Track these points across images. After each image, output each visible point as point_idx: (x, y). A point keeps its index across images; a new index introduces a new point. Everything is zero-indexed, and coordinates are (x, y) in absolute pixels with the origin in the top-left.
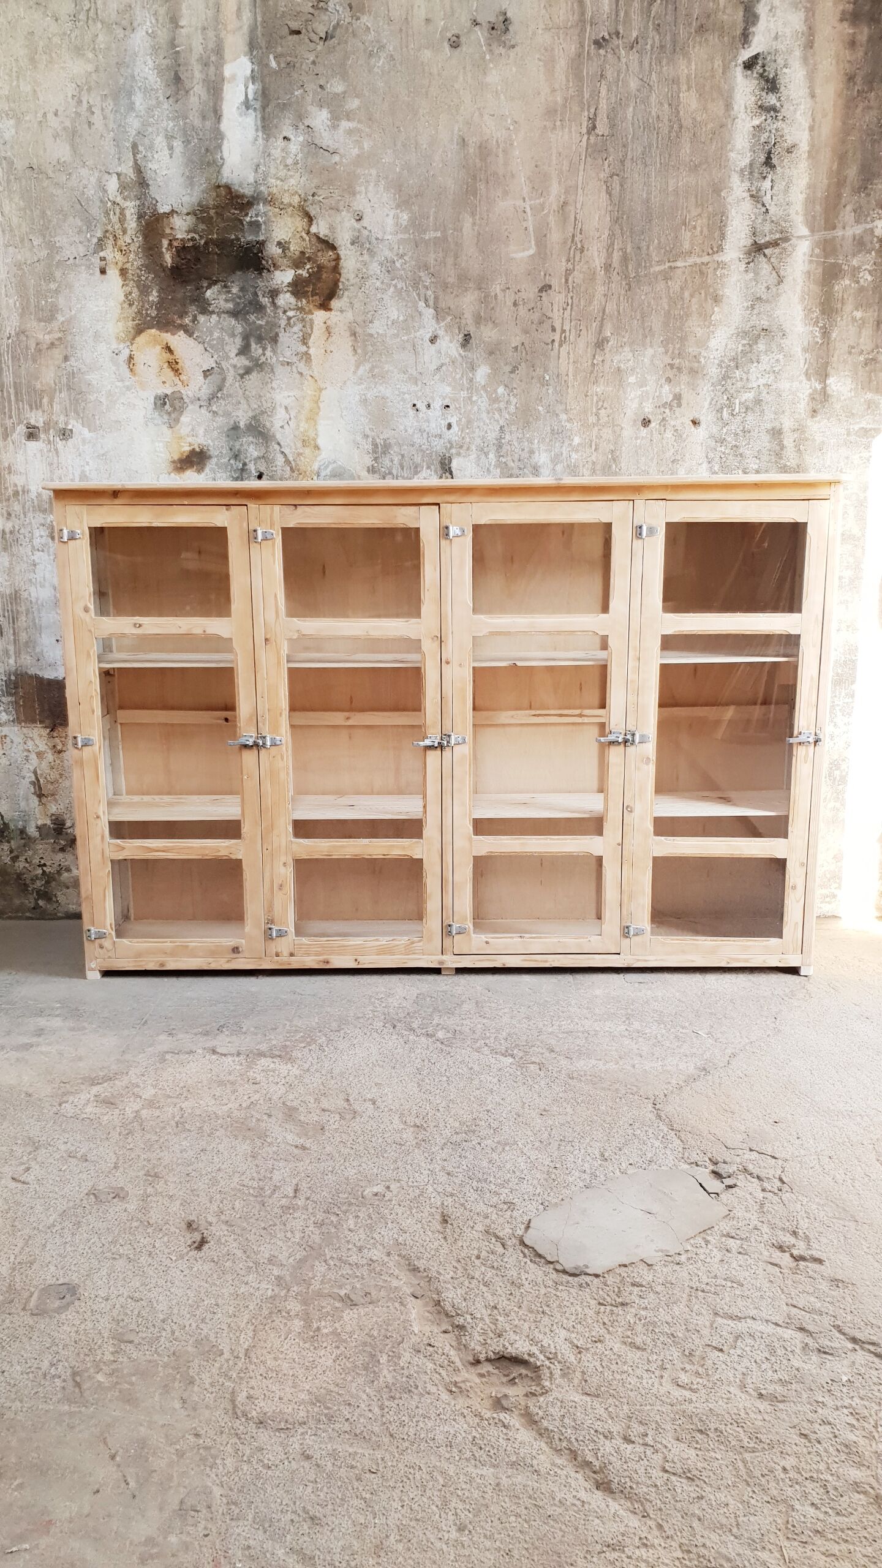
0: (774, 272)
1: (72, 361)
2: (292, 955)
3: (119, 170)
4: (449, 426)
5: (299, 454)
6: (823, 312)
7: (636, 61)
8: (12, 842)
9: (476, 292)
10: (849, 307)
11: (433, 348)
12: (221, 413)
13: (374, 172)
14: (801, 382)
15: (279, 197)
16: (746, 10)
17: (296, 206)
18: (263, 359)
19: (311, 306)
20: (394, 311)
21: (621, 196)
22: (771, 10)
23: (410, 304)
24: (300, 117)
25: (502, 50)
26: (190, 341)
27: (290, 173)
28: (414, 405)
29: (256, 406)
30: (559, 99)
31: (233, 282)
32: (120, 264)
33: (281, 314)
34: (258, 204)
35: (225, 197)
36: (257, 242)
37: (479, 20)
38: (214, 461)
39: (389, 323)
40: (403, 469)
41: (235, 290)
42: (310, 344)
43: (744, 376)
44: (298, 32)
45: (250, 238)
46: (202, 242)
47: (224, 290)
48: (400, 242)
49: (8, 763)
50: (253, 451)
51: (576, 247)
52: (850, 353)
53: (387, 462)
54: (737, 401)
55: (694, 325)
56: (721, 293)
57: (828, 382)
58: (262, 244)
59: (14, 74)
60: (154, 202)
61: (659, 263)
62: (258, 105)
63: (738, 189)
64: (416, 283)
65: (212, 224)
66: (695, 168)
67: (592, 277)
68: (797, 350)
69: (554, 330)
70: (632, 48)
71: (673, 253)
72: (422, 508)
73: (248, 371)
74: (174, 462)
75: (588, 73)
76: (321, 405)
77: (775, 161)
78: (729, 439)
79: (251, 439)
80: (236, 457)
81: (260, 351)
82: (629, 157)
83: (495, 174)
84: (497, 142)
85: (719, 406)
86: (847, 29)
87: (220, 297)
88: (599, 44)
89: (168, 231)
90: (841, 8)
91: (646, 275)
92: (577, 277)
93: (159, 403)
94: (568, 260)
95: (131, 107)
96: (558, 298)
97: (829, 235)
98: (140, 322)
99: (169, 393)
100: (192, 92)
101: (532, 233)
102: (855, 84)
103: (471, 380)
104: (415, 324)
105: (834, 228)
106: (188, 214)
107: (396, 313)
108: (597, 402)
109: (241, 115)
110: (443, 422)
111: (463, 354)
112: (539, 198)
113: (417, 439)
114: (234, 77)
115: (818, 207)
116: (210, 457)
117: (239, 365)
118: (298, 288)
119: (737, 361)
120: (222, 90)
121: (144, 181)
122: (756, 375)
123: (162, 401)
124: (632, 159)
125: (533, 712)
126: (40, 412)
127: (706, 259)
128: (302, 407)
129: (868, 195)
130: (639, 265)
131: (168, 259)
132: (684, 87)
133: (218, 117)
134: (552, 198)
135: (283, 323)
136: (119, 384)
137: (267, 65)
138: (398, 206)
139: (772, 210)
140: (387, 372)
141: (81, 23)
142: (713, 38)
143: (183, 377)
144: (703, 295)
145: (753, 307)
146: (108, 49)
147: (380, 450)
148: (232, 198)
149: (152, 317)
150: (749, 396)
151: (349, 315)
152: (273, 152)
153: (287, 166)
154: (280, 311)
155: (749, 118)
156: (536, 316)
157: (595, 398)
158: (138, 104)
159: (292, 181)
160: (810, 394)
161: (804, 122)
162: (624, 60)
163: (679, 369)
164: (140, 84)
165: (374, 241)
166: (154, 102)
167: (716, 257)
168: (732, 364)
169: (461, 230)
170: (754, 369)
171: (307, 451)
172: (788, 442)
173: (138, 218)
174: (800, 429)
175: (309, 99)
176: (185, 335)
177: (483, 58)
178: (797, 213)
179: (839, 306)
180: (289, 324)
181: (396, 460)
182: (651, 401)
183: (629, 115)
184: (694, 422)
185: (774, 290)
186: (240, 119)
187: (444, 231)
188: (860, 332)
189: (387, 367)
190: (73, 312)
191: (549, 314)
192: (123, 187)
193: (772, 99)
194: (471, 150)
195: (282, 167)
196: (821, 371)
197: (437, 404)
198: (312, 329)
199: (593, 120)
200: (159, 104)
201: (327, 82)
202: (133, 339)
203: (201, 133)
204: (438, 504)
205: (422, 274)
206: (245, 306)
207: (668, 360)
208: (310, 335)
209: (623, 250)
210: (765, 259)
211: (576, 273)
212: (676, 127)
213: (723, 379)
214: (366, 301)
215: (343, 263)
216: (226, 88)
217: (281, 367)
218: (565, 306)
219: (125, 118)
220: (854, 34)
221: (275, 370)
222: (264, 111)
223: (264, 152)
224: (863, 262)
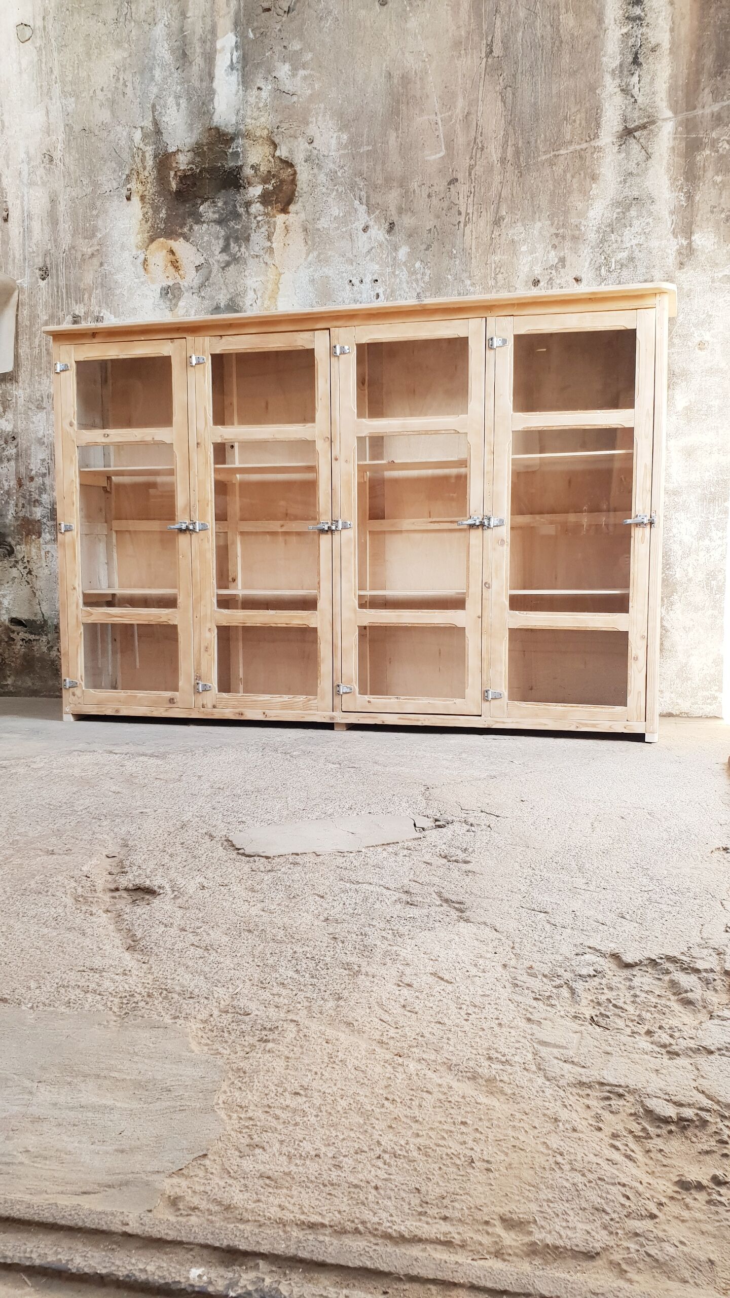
0: (643, 150)
1: (106, 266)
2: (214, 707)
3: (142, 124)
4: (378, 296)
6: (687, 179)
8: (49, 635)
9: (399, 190)
10: (710, 173)
11: (366, 235)
12: (207, 297)
13: (322, 106)
14: (669, 240)
15: (253, 132)
17: (265, 137)
18: (239, 254)
19: (275, 211)
21: (513, 103)
23: (348, 204)
24: (269, 72)
26: (187, 245)
27: (261, 113)
28: (351, 281)
29: (233, 291)
30: (463, 33)
31: (219, 198)
32: (141, 193)
33: (253, 219)
34: (238, 138)
35: (215, 136)
36: (237, 167)
39: (332, 219)
41: (220, 204)
42: (273, 240)
43: (619, 239)
44: (268, 10)
45: (232, 164)
46: (198, 171)
47: (212, 205)
48: (341, 156)
49: (49, 573)
51: (477, 147)
52: (712, 212)
54: (613, 260)
55: (576, 200)
56: (598, 172)
57: (693, 238)
58: (240, 168)
59: (76, 65)
60: (165, 145)
61: (545, 153)
62: (239, 66)
63: (610, 85)
64: (353, 187)
65: (204, 156)
66: (573, 74)
67: (490, 169)
68: (665, 214)
69: (460, 213)
71: (556, 143)
72: (316, 332)
73: (228, 264)
75: (485, 11)
76: (280, 286)
77: (641, 60)
81: (237, 249)
82: (519, 71)
83: (414, 96)
84: (415, 72)
85: (597, 265)
87: (209, 210)
89: (174, 165)
91: (534, 164)
92: (478, 170)
93: (164, 292)
94: (471, 158)
95: (152, 78)
96: (463, 188)
97: (691, 114)
98: (153, 234)
99: (171, 284)
100: (194, 63)
101: (442, 140)
103: (395, 259)
104: (352, 218)
105: (695, 109)
106: (188, 151)
107: (337, 211)
108: (495, 269)
109: (227, 75)
110: (372, 293)
111: (388, 238)
112: (448, 112)
114: (223, 48)
115: (680, 93)
117: (221, 260)
119: (612, 228)
120: (215, 58)
121: (159, 130)
122: (630, 238)
123: (166, 291)
124: (522, 73)
125: (431, 520)
126: (82, 306)
127: (584, 146)
128: (266, 289)
129: (724, 78)
130: (529, 156)
131: (174, 185)
132: (563, 11)
133: (211, 78)
134: (458, 111)
135: (254, 226)
136: (136, 280)
137: (247, 37)
138: (340, 129)
139: (640, 100)
140: (330, 257)
141: (121, 24)
143: (181, 272)
144: (582, 175)
145: (625, 181)
146: (138, 40)
148: (220, 136)
149: (161, 229)
150: (624, 255)
151: (303, 216)
152: (250, 99)
153: (259, 108)
154: (252, 217)
155: (618, 29)
156: (445, 204)
157: (493, 266)
158: (157, 76)
159: (263, 119)
160: (677, 250)
161: (665, 26)
163: (563, 237)
164: (159, 62)
165: (321, 157)
166: (168, 73)
167: (593, 143)
168: (608, 229)
169: (387, 142)
170: (627, 232)
173: (155, 158)
175: (276, 57)
176: (184, 241)
177: (405, 10)
178: (662, 100)
179: (701, 173)
180: (258, 226)
182: (539, 265)
183: (519, 40)
184: (577, 281)
185: (644, 165)
186: (227, 78)
187: (375, 145)
188: (720, 194)
189: (330, 253)
190: (108, 230)
191: (456, 202)
192: (145, 136)
193: (637, 11)
194: (396, 81)
195: (255, 110)
196: (687, 229)
197: (368, 279)
198: (275, 229)
199: (490, 46)
200: (171, 73)
201: (289, 43)
202: (148, 246)
203: (199, 92)
204: (329, 329)
205: (357, 179)
206: (227, 215)
207: (554, 231)
208: (273, 233)
209: (515, 145)
210: (635, 141)
211: (477, 167)
212: (557, 43)
213: (601, 242)
214: (315, 203)
215: (298, 177)
216: (219, 57)
217: (251, 259)
218: (469, 194)
219: (148, 87)
221: (247, 262)
222: (243, 70)
223: (243, 100)
224: (721, 134)
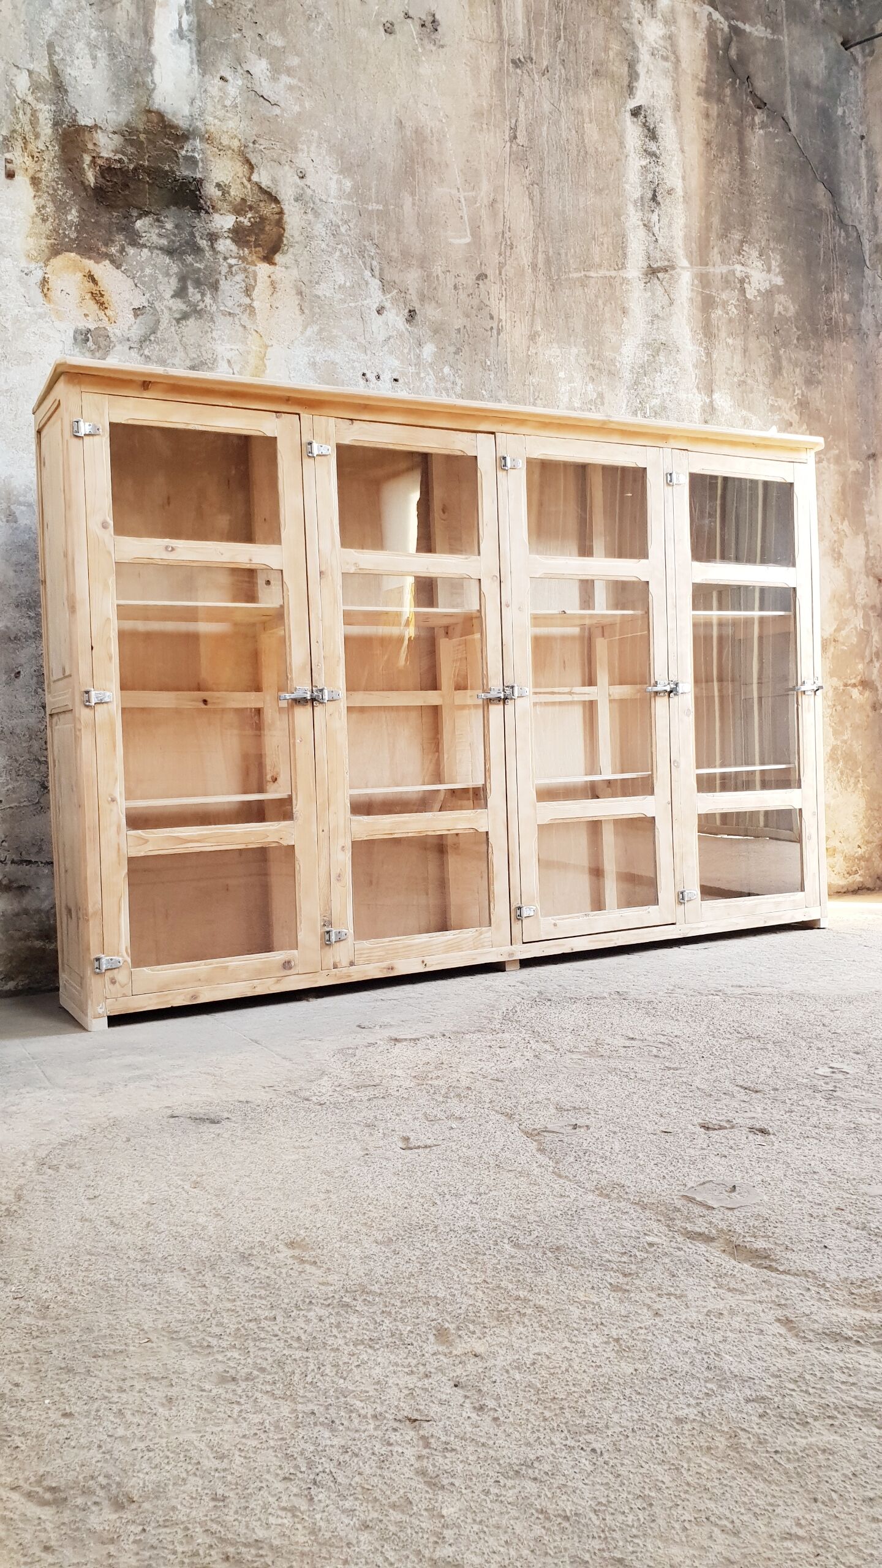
0: (666, 295)
2: (352, 964)
3: (31, 67)
6: (705, 336)
7: (548, 87)
9: (420, 270)
10: (723, 334)
11: (380, 319)
12: (153, 357)
13: (315, 133)
14: (694, 394)
15: (218, 136)
16: (629, 67)
17: (236, 150)
18: (201, 305)
19: (254, 257)
20: (341, 276)
21: (541, 204)
22: (648, 72)
23: (356, 272)
24: (239, 61)
25: (434, 48)
26: (118, 273)
27: (228, 115)
28: (364, 375)
29: (195, 356)
30: (485, 104)
31: (167, 217)
32: (31, 172)
33: (221, 260)
34: (194, 139)
35: (157, 124)
36: (194, 180)
37: (411, 14)
39: (336, 287)
41: (169, 226)
42: (254, 297)
43: (651, 384)
45: (186, 173)
46: (132, 166)
47: (156, 224)
48: (344, 207)
51: (506, 243)
52: (727, 374)
54: (648, 406)
55: (608, 329)
56: (626, 305)
57: (714, 397)
58: (200, 182)
60: (74, 112)
61: (577, 270)
62: (193, 37)
63: (633, 217)
64: (362, 253)
65: (141, 147)
66: (599, 192)
67: (521, 273)
68: (689, 366)
69: (492, 318)
70: (543, 74)
71: (587, 264)
72: (479, 435)
73: (185, 316)
75: (508, 87)
76: (267, 363)
77: (659, 199)
81: (198, 296)
82: (546, 170)
83: (431, 160)
84: (431, 131)
85: (634, 408)
86: (701, 102)
87: (152, 230)
88: (517, 63)
89: (90, 146)
90: (697, 84)
91: (566, 280)
92: (509, 271)
93: (80, 338)
94: (500, 254)
95: (47, 4)
96: (495, 289)
97: (704, 269)
98: (56, 242)
99: (92, 327)
100: (118, 6)
101: (467, 222)
102: (711, 149)
103: (418, 356)
104: (362, 292)
105: (707, 265)
106: (114, 133)
107: (343, 278)
108: (534, 392)
109: (174, 43)
111: (410, 329)
112: (471, 191)
115: (693, 244)
117: (174, 308)
118: (239, 235)
119: (645, 370)
120: (153, 12)
121: (63, 86)
122: (660, 384)
123: (84, 337)
124: (549, 172)
127: (613, 273)
128: (248, 362)
129: (729, 242)
130: (560, 268)
131: (91, 177)
132: (587, 120)
133: (149, 38)
134: (482, 194)
135: (224, 270)
136: (28, 309)
139: (661, 240)
140: (336, 337)
142: (607, 84)
143: (108, 312)
144: (613, 305)
145: (652, 321)
148: (165, 127)
149: (71, 239)
150: (656, 402)
151: (295, 273)
152: (210, 89)
153: (226, 107)
154: (220, 257)
155: (637, 158)
156: (475, 302)
157: (532, 388)
159: (231, 124)
160: (702, 406)
161: (678, 171)
162: (538, 84)
163: (600, 370)
165: (317, 201)
166: (75, 6)
167: (621, 273)
168: (641, 371)
169: (402, 207)
170: (658, 378)
173: (54, 125)
175: (247, 45)
176: (111, 266)
177: (416, 50)
178: (679, 247)
179: (716, 331)
180: (230, 272)
182: (579, 397)
183: (544, 134)
185: (668, 310)
186: (174, 47)
187: (386, 205)
188: (733, 357)
189: (335, 332)
191: (488, 303)
192: (35, 87)
193: (653, 146)
194: (408, 133)
195: (219, 107)
196: (708, 387)
197: (387, 377)
198: (256, 281)
199: (514, 129)
200: (80, 8)
201: (266, 33)
202: (48, 260)
203: (129, 51)
204: (493, 433)
205: (366, 243)
206: (181, 246)
207: (589, 361)
208: (254, 287)
209: (546, 252)
210: (659, 282)
211: (507, 267)
212: (582, 153)
213: (635, 384)
214: (312, 260)
215: (286, 218)
216: (158, 11)
217: (222, 317)
218: (500, 296)
219: (40, 13)
220: (707, 108)
221: (215, 319)
222: (199, 44)
223: (200, 87)
224: (730, 297)
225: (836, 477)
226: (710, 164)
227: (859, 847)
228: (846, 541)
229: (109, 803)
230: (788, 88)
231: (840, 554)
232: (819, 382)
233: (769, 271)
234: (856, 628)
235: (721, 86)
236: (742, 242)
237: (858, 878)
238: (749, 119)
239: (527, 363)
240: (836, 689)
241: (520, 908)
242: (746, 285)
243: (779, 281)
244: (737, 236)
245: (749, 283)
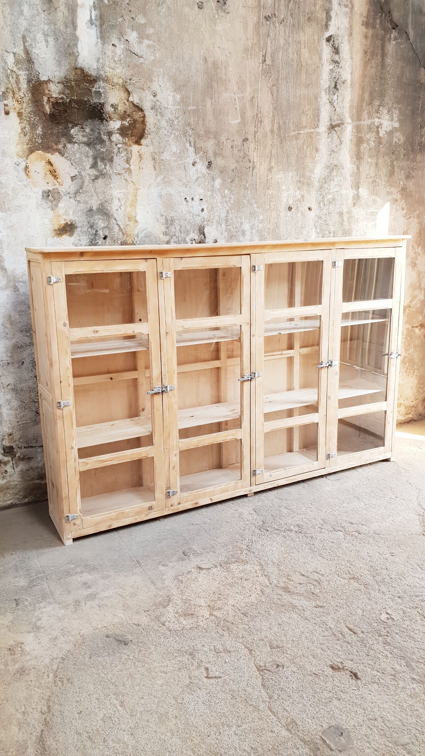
0: (339, 139)
2: (179, 504)
3: (15, 51)
4: (203, 210)
5: (127, 225)
6: (357, 159)
7: (283, 30)
9: (214, 140)
10: (366, 157)
11: (194, 168)
12: (82, 201)
13: (162, 70)
14: (349, 190)
15: (111, 79)
16: (326, 13)
17: (121, 84)
18: (105, 171)
19: (131, 142)
20: (174, 148)
21: (277, 96)
22: (336, 15)
23: (182, 144)
24: (122, 34)
25: (224, 15)
26: (63, 159)
27: (117, 65)
28: (185, 199)
29: (102, 198)
30: (250, 44)
31: (86, 125)
32: (17, 110)
33: (114, 146)
34: (100, 81)
35: (80, 75)
36: (100, 104)
38: (79, 229)
39: (172, 154)
40: (181, 233)
41: (88, 130)
42: (131, 164)
43: (328, 187)
45: (96, 101)
46: (68, 100)
47: (81, 130)
48: (176, 110)
50: (101, 223)
51: (258, 120)
52: (367, 178)
53: (173, 230)
54: (326, 199)
55: (308, 162)
56: (318, 147)
57: (359, 190)
58: (102, 105)
60: (38, 73)
61: (294, 131)
62: (98, 23)
63: (324, 98)
64: (185, 133)
65: (73, 89)
66: (307, 86)
67: (265, 136)
68: (348, 176)
69: (250, 162)
70: (281, 23)
71: (299, 127)
72: (243, 256)
73: (97, 178)
74: (55, 230)
75: (262, 33)
76: (138, 198)
77: (338, 87)
78: (323, 217)
79: (100, 216)
80: (92, 227)
81: (103, 166)
82: (280, 77)
83: (221, 78)
84: (222, 62)
85: (319, 201)
86: (364, 29)
87: (79, 134)
88: (267, 18)
89: (47, 92)
90: (362, 19)
91: (288, 136)
92: (259, 135)
93: (45, 195)
94: (255, 127)
95: (21, 13)
96: (252, 146)
97: (359, 123)
98: (32, 146)
99: (51, 189)
100: (58, 10)
101: (239, 111)
102: (367, 55)
103: (213, 186)
104: (185, 155)
105: (360, 120)
106: (59, 83)
107: (175, 149)
108: (269, 199)
109: (88, 28)
110: (199, 208)
111: (209, 172)
112: (241, 93)
113: (188, 217)
114: (83, 5)
115: (354, 110)
116: (77, 227)
117: (91, 174)
118: (123, 131)
120: (77, 11)
121: (31, 60)
122: (333, 187)
123: (47, 194)
124: (281, 79)
127: (312, 130)
128: (128, 199)
129: (372, 107)
130: (285, 131)
131: (48, 109)
132: (303, 47)
133: (75, 27)
134: (247, 94)
135: (116, 151)
136: (19, 183)
139: (337, 109)
140: (171, 180)
142: (314, 25)
143: (59, 180)
144: (312, 147)
145: (331, 154)
147: (169, 222)
148: (85, 76)
149: (39, 143)
150: (330, 196)
151: (151, 148)
152: (107, 52)
153: (115, 61)
154: (114, 144)
155: (328, 65)
156: (242, 154)
157: (269, 197)
158: (25, 12)
159: (118, 71)
160: (353, 196)
161: (349, 70)
162: (278, 29)
163: (303, 183)
165: (163, 108)
166: (36, 12)
167: (316, 130)
168: (324, 181)
169: (206, 106)
170: (332, 184)
171: (131, 223)
172: (345, 218)
173: (28, 82)
174: (350, 212)
175: (126, 24)
176: (59, 155)
177: (214, 17)
178: (347, 112)
179: (363, 156)
180: (119, 152)
181: (178, 228)
182: (292, 198)
183: (280, 57)
184: (309, 209)
185: (339, 147)
186: (88, 30)
187: (197, 106)
188: (370, 168)
189: (171, 178)
191: (248, 153)
192: (17, 62)
193: (336, 58)
194: (210, 65)
195: (112, 62)
196: (357, 186)
197: (197, 198)
198: (131, 155)
199: (264, 56)
201: (136, 16)
202: (28, 156)
203: (65, 35)
204: (250, 254)
205: (187, 128)
206: (94, 140)
207: (298, 179)
208: (131, 159)
209: (278, 123)
210: (335, 132)
211: (259, 133)
212: (300, 66)
213: (320, 188)
214: (160, 141)
215: (147, 119)
216: (79, 10)
217: (115, 176)
218: (254, 149)
219: (18, 19)
220: (367, 32)
221: (112, 177)
222: (101, 27)
223: (102, 51)
224: (371, 137)
225: (417, 225)
226: (366, 63)
227: (412, 401)
228: (419, 257)
229: (70, 449)
230: (410, 16)
231: (415, 264)
232: (413, 177)
233: (392, 120)
234: (420, 300)
235: (375, 19)
236: (379, 106)
237: (410, 416)
238: (388, 36)
239: (267, 183)
240: (408, 329)
241: (255, 471)
242: (380, 129)
243: (397, 125)
244: (377, 103)
245: (382, 128)
